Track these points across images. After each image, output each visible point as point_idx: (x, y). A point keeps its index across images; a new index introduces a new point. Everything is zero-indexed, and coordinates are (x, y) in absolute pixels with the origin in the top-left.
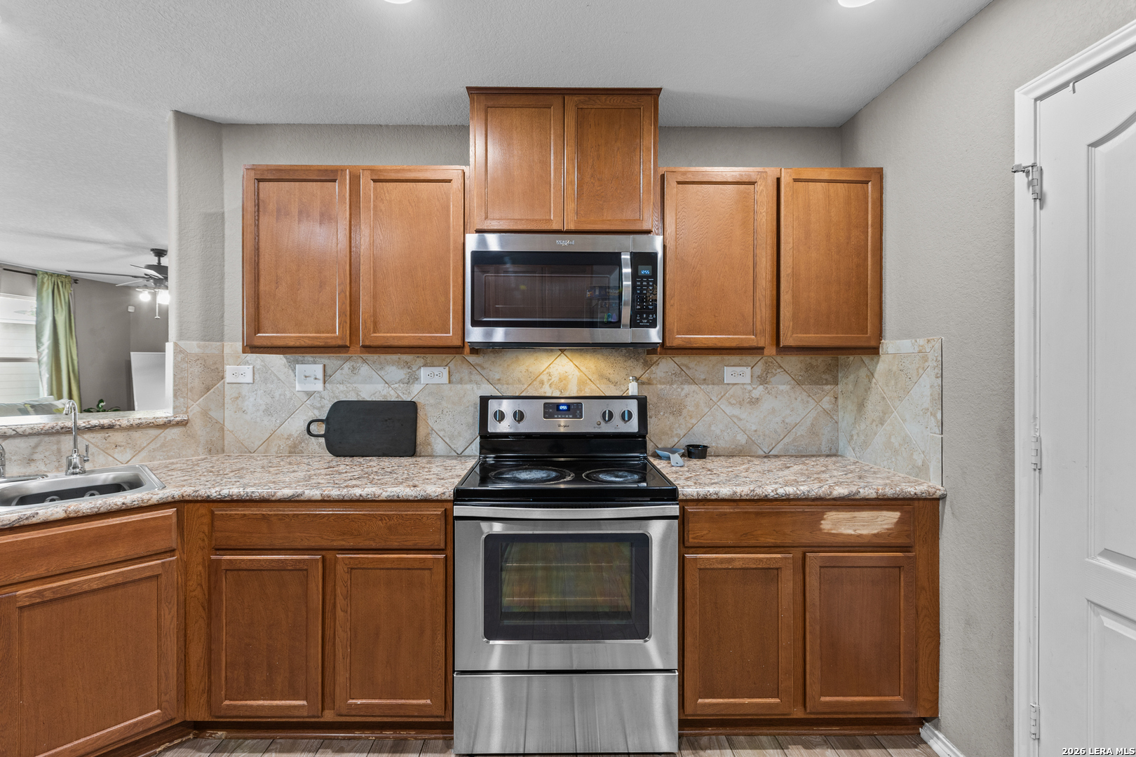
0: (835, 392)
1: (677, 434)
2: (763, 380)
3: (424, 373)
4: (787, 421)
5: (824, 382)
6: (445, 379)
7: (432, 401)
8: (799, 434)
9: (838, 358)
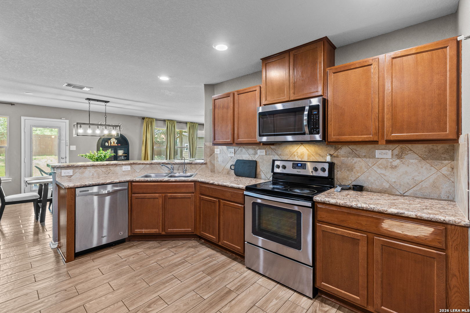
0: (452, 164)
1: (350, 180)
2: (399, 157)
3: (259, 151)
4: (415, 178)
5: (443, 159)
6: (264, 154)
7: (261, 161)
8: (424, 186)
9: (454, 146)
